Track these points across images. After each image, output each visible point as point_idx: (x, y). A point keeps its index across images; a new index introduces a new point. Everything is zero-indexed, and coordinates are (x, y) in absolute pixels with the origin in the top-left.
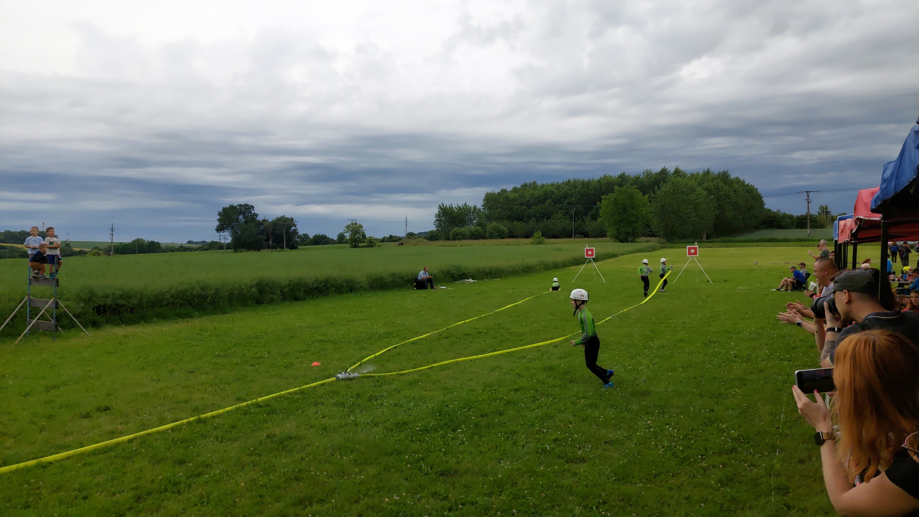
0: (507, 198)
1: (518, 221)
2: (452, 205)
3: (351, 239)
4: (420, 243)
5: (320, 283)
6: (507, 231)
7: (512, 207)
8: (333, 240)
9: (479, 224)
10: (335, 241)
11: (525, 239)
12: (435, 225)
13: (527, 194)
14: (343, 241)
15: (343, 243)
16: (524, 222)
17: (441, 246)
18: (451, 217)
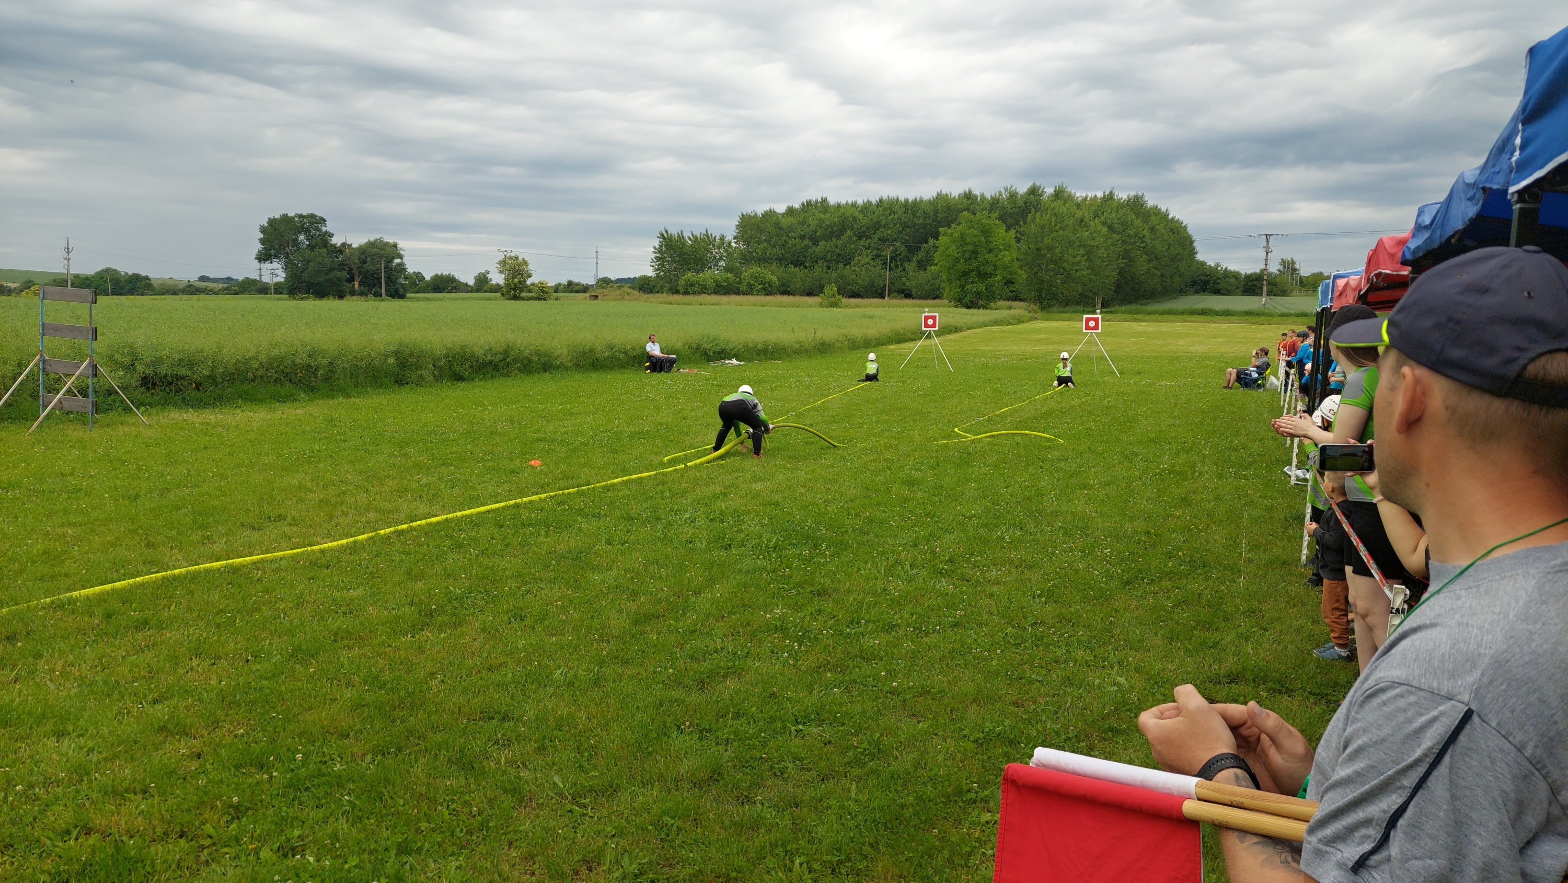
0: (778, 225)
1: (795, 267)
2: (681, 231)
3: (504, 285)
4: (627, 298)
5: (496, 354)
6: (777, 283)
8: (467, 285)
9: (728, 269)
10: (472, 287)
11: (806, 297)
13: (810, 218)
14: (488, 288)
15: (488, 292)
16: (806, 267)
17: (662, 303)
18: (682, 254)
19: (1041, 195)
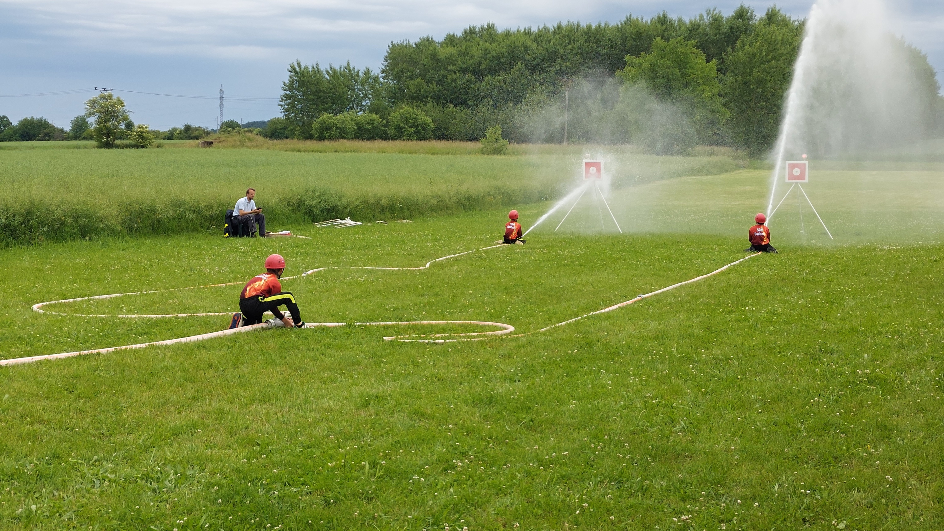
0: (434, 56)
1: (455, 106)
2: (317, 64)
3: (99, 130)
4: (249, 144)
6: (432, 125)
7: (444, 76)
8: (62, 131)
9: (374, 109)
10: (68, 134)
11: (469, 143)
12: (281, 106)
13: (474, 48)
14: (85, 134)
15: (85, 139)
16: (468, 106)
17: (293, 150)
18: (317, 92)
19: (750, 19)
